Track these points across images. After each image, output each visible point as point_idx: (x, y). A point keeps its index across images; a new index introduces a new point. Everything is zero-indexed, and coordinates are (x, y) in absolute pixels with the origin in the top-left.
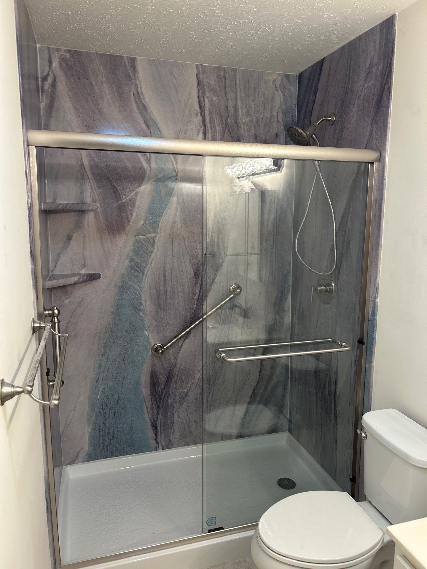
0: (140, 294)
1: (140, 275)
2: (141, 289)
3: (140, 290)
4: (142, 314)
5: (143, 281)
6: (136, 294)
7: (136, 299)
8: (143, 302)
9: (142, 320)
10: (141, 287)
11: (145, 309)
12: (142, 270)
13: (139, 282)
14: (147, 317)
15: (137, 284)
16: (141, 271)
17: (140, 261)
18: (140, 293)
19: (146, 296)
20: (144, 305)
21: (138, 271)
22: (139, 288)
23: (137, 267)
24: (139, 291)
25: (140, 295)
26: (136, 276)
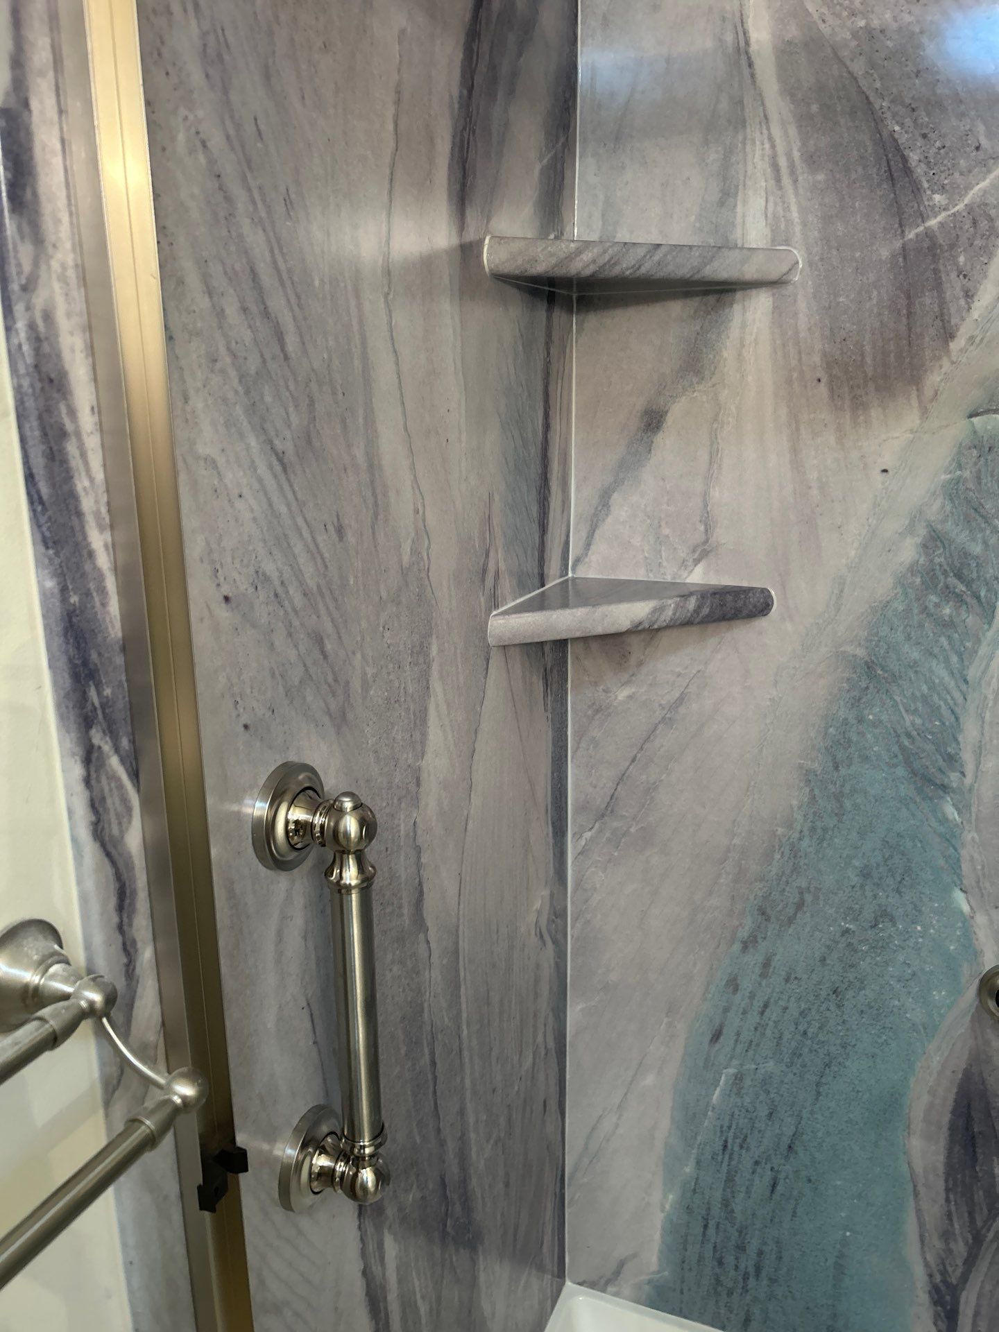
0: (953, 712)
1: (971, 620)
2: (964, 687)
3: (957, 695)
4: (951, 812)
5: (980, 652)
6: (935, 711)
7: (932, 733)
8: (967, 757)
9: (950, 837)
10: (966, 681)
11: (970, 790)
12: (983, 594)
13: (960, 655)
14: (978, 830)
15: (947, 660)
16: (978, 598)
17: (977, 549)
18: (958, 710)
19: (987, 727)
20: (969, 768)
21: (960, 599)
22: (953, 683)
23: (959, 576)
24: (952, 698)
25: (957, 719)
26: (949, 625)
